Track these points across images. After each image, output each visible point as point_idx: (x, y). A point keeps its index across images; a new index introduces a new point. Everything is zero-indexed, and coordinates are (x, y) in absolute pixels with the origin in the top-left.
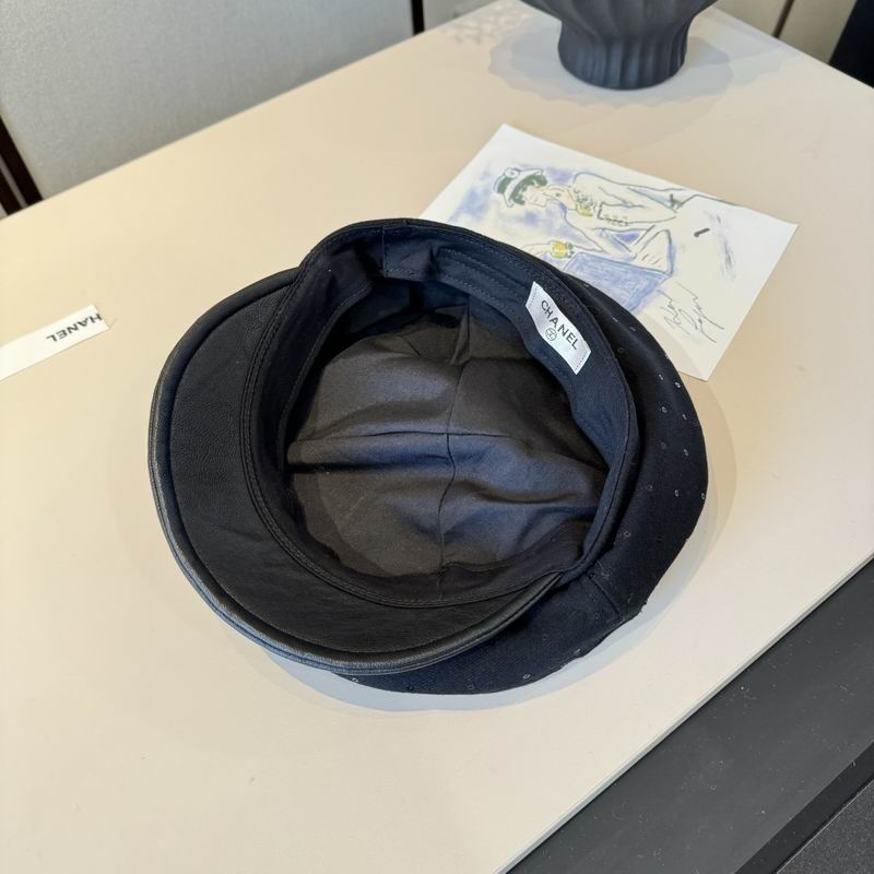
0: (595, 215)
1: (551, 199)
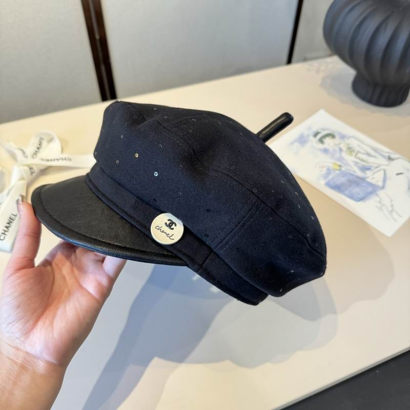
0: (354, 156)
1: (336, 145)
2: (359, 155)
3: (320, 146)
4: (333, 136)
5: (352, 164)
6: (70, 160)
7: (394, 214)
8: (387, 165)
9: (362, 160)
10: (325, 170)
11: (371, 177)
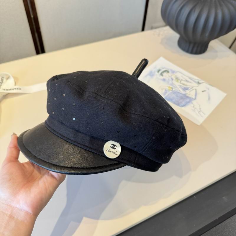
0: (179, 82)
1: (169, 76)
2: (182, 82)
3: (161, 77)
4: (168, 72)
5: (178, 87)
6: (20, 89)
7: (201, 113)
8: (197, 87)
9: (184, 84)
10: (164, 91)
11: (189, 93)
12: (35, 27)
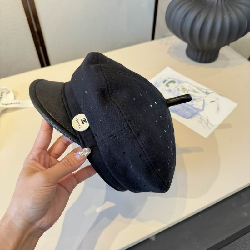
0: (186, 93)
1: (176, 87)
2: (189, 92)
3: (167, 88)
4: (174, 82)
6: (19, 103)
7: (209, 125)
8: (206, 97)
11: (196, 104)
12: (39, 40)
